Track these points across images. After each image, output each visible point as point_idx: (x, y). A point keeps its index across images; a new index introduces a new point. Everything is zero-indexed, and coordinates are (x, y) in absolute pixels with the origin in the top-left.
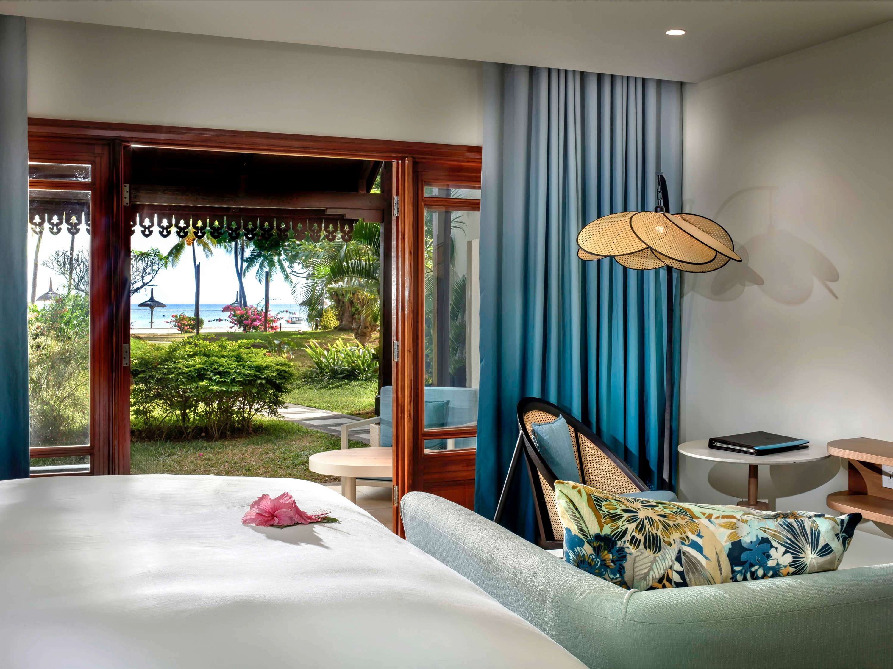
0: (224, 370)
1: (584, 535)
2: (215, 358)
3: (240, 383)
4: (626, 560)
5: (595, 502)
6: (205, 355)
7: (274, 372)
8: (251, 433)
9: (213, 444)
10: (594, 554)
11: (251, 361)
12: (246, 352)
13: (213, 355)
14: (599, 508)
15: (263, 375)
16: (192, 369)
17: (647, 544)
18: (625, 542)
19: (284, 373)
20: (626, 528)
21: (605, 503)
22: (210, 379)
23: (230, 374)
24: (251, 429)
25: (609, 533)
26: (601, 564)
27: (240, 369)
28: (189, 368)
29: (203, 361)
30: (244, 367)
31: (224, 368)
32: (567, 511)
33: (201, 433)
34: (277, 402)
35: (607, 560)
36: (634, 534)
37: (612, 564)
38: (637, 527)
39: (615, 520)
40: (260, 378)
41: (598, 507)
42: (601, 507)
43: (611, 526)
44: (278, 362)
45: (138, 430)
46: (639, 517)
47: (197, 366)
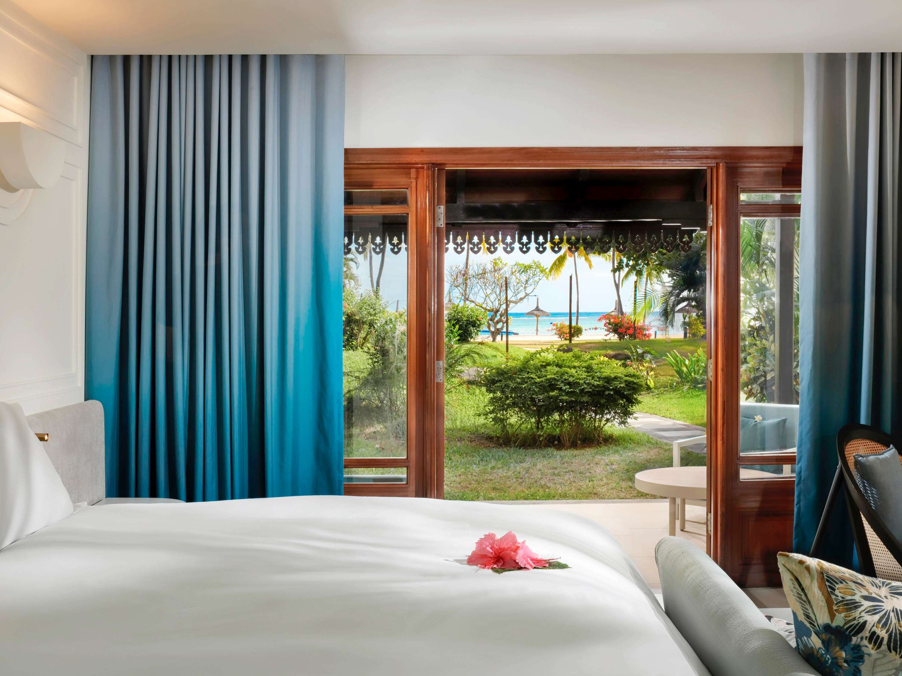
0: (574, 380)
1: (811, 623)
2: (566, 369)
3: (589, 394)
4: (863, 662)
5: (827, 584)
6: (558, 365)
7: (622, 383)
8: (601, 443)
9: (563, 453)
10: (824, 649)
11: (600, 372)
12: (596, 363)
13: (565, 365)
14: (831, 592)
15: (611, 386)
16: (543, 379)
17: (892, 645)
18: (862, 638)
19: (633, 384)
20: (864, 620)
21: (840, 585)
22: (560, 389)
23: (579, 384)
24: (601, 439)
25: (842, 625)
26: (832, 662)
27: (589, 380)
28: (541, 378)
29: (555, 372)
30: (593, 378)
31: (573, 379)
32: (792, 591)
33: (554, 441)
34: (627, 413)
35: (839, 658)
36: (874, 629)
37: (846, 665)
38: (879, 621)
39: (850, 609)
40: (609, 389)
41: (829, 590)
42: (834, 590)
43: (845, 617)
44: (627, 373)
45: (496, 436)
46: (883, 608)
47: (548, 377)
